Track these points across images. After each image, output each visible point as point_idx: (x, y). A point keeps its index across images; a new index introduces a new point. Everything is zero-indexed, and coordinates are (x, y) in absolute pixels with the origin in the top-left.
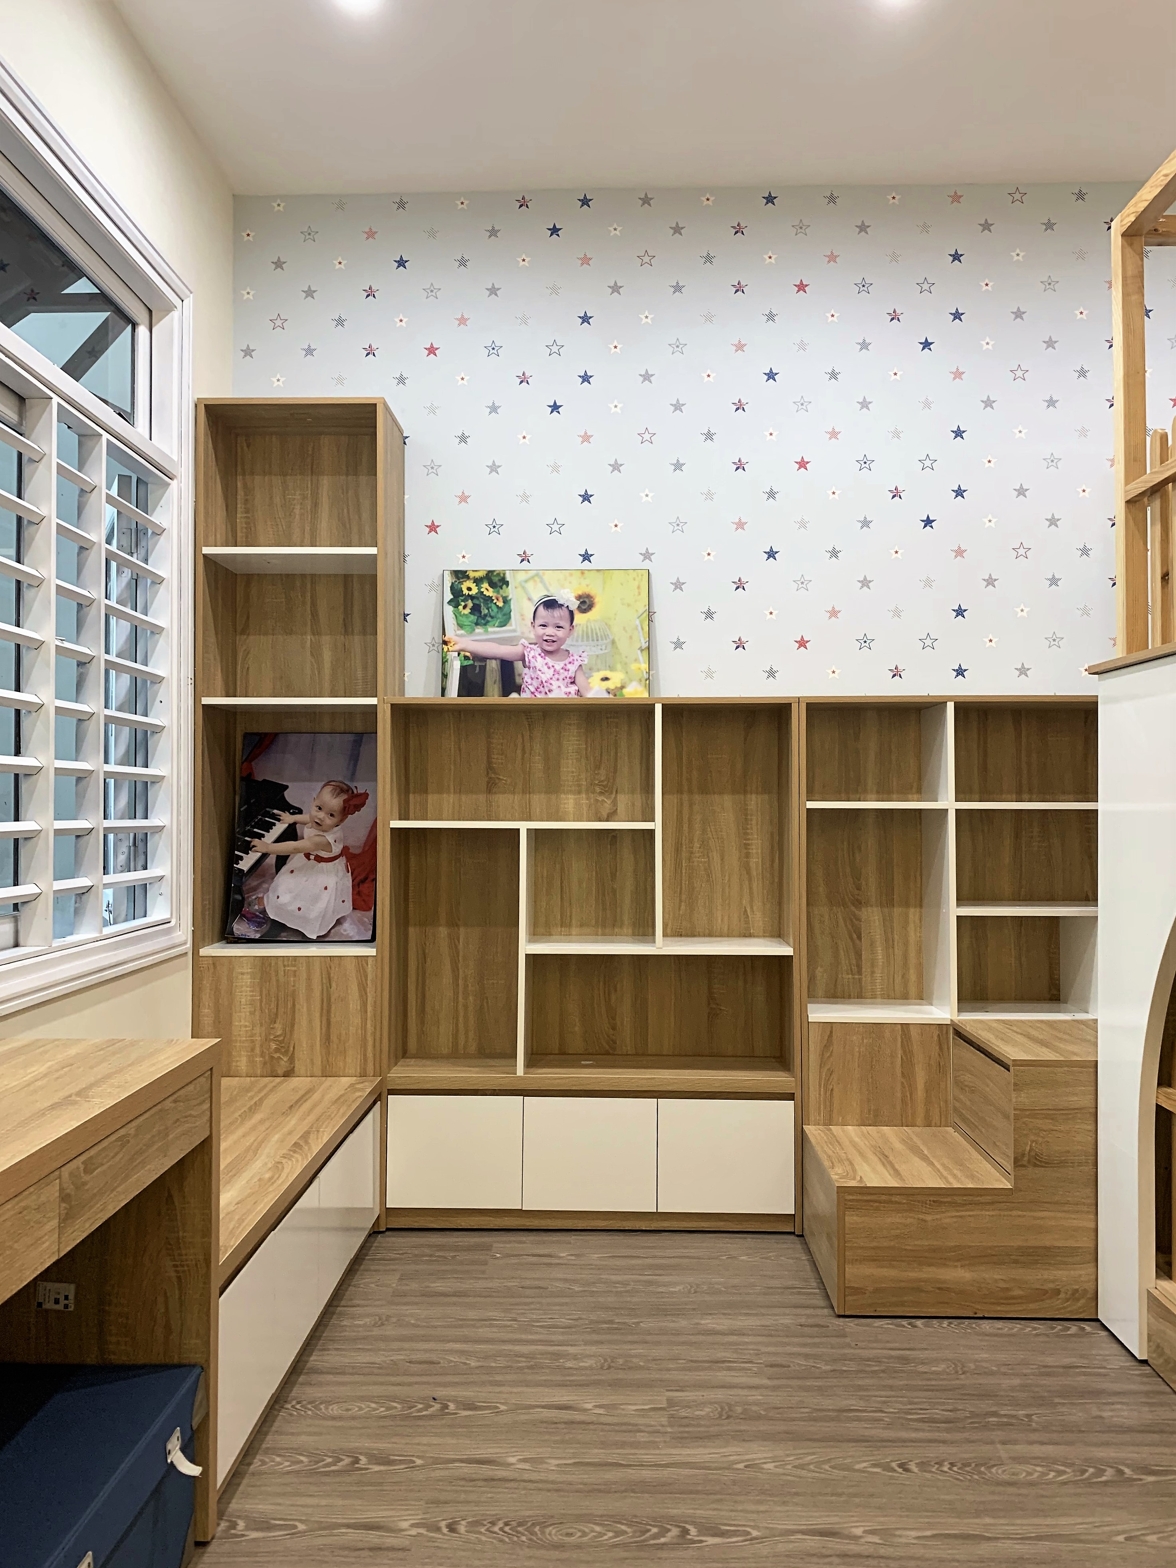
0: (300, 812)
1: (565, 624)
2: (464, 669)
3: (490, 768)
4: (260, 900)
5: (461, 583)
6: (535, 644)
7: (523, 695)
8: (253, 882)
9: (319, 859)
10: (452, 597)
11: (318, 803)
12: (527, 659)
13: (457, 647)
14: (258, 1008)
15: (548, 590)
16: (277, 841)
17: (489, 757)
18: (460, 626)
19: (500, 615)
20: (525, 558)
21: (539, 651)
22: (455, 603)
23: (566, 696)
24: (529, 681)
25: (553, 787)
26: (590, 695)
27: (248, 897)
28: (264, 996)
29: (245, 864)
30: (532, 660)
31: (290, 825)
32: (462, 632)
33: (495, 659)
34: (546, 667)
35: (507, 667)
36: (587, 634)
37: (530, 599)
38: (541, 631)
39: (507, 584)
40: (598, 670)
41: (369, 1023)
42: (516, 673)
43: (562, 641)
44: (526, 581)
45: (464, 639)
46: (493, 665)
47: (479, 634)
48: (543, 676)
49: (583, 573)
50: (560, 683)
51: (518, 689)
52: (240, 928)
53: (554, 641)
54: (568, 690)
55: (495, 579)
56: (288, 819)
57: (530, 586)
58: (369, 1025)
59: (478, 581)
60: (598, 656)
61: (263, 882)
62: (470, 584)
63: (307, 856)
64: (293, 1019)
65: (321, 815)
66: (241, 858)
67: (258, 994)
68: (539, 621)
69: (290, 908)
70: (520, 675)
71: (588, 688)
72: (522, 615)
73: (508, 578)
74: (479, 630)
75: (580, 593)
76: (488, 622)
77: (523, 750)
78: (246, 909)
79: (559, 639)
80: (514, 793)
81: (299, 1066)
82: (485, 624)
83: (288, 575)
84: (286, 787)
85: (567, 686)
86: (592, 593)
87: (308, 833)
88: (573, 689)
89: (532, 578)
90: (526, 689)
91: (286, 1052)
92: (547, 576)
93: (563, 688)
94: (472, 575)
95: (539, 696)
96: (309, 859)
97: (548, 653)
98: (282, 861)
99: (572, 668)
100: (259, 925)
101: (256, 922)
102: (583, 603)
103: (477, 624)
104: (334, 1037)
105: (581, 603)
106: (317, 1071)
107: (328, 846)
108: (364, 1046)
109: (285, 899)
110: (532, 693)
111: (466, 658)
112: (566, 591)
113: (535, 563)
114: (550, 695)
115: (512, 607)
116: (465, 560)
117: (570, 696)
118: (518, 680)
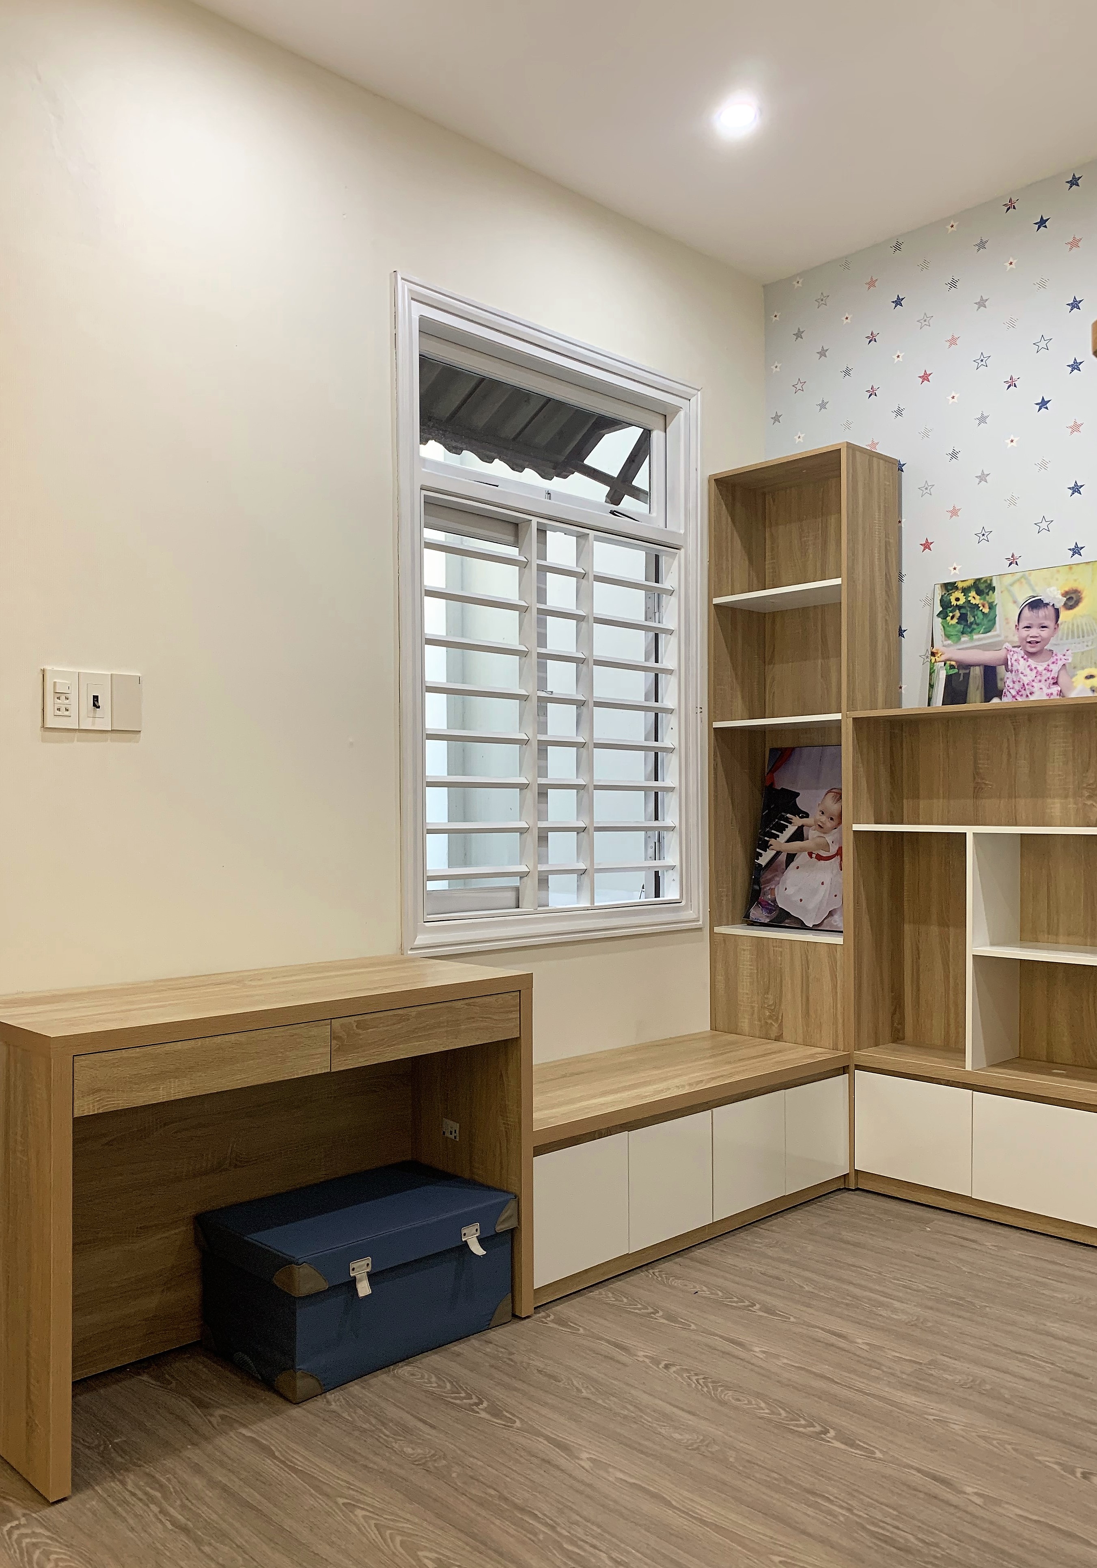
0: (807, 815)
1: (1050, 623)
2: (949, 678)
3: (976, 773)
4: (772, 890)
5: (950, 594)
6: (1019, 647)
7: (1005, 699)
8: (768, 875)
9: (819, 858)
10: (941, 609)
11: (820, 808)
12: (1009, 663)
13: (943, 658)
14: (755, 979)
15: (1034, 590)
16: (788, 841)
17: (975, 762)
18: (948, 636)
19: (985, 621)
20: (1013, 561)
21: (1022, 652)
22: (943, 615)
23: (1047, 698)
24: (1011, 685)
25: (1039, 791)
26: (1073, 695)
27: (764, 888)
28: (759, 970)
29: (763, 861)
30: (1015, 663)
31: (799, 827)
32: (949, 642)
33: (979, 665)
34: (1028, 669)
35: (990, 672)
36: (1073, 632)
37: (1015, 602)
38: (1025, 633)
39: (993, 589)
40: (1083, 668)
41: (839, 1002)
42: (999, 677)
43: (1047, 640)
44: (1012, 585)
45: (951, 648)
46: (977, 672)
47: (965, 642)
48: (1024, 678)
49: (1071, 568)
50: (1042, 685)
51: (1000, 694)
52: (757, 913)
53: (1037, 642)
54: (1049, 691)
55: (982, 586)
56: (797, 821)
57: (1016, 589)
58: (839, 1005)
59: (965, 591)
60: (1083, 653)
61: (776, 876)
62: (958, 594)
63: (810, 854)
64: (781, 991)
65: (824, 818)
66: (761, 855)
67: (755, 968)
68: (1024, 623)
69: (794, 899)
70: (1002, 679)
71: (1071, 688)
72: (1007, 619)
73: (994, 584)
74: (965, 638)
75: (1067, 589)
76: (974, 629)
77: (1009, 755)
78: (761, 898)
79: (1043, 639)
80: (1000, 797)
81: (786, 1034)
82: (971, 632)
83: (803, 609)
84: (798, 794)
85: (1049, 688)
86: (1080, 588)
87: (812, 834)
88: (1055, 689)
89: (1019, 580)
90: (1008, 693)
91: (777, 1019)
92: (1033, 577)
93: (1045, 689)
94: (960, 585)
95: (1019, 699)
96: (812, 858)
97: (1031, 655)
98: (791, 858)
99: (1055, 668)
100: (770, 911)
101: (767, 909)
102: (1070, 599)
103: (963, 633)
104: (812, 1013)
105: (1067, 599)
106: (800, 1040)
107: (826, 847)
108: (835, 1023)
109: (790, 891)
110: (1014, 697)
111: (952, 667)
112: (1052, 589)
113: (1024, 564)
114: (1032, 698)
115: (997, 613)
116: (957, 571)
117: (1052, 697)
118: (1000, 685)
